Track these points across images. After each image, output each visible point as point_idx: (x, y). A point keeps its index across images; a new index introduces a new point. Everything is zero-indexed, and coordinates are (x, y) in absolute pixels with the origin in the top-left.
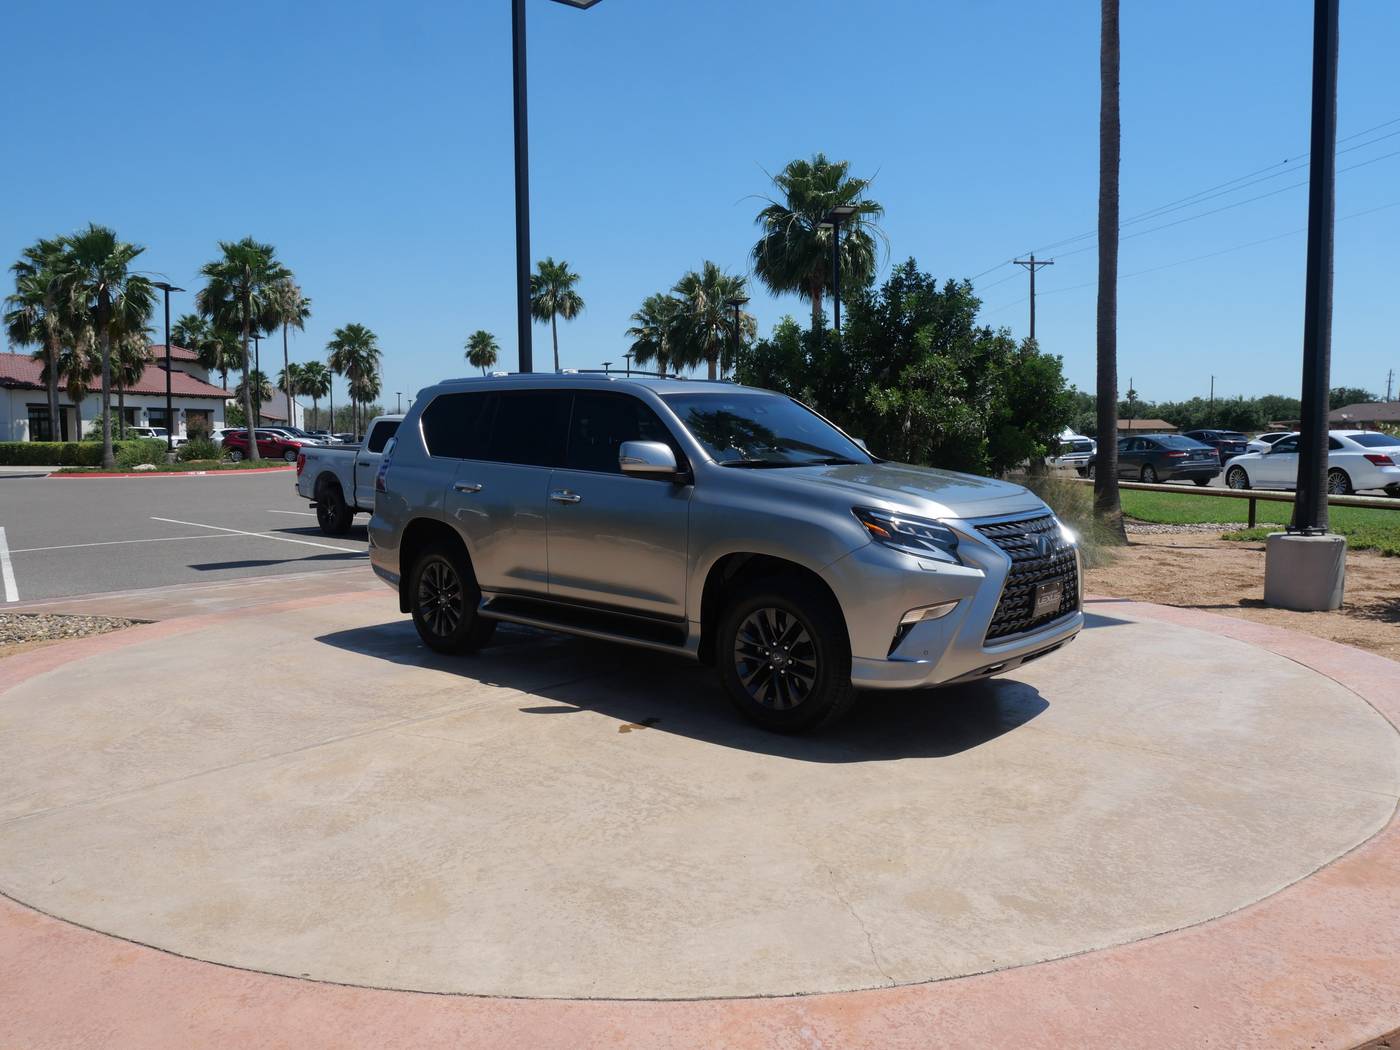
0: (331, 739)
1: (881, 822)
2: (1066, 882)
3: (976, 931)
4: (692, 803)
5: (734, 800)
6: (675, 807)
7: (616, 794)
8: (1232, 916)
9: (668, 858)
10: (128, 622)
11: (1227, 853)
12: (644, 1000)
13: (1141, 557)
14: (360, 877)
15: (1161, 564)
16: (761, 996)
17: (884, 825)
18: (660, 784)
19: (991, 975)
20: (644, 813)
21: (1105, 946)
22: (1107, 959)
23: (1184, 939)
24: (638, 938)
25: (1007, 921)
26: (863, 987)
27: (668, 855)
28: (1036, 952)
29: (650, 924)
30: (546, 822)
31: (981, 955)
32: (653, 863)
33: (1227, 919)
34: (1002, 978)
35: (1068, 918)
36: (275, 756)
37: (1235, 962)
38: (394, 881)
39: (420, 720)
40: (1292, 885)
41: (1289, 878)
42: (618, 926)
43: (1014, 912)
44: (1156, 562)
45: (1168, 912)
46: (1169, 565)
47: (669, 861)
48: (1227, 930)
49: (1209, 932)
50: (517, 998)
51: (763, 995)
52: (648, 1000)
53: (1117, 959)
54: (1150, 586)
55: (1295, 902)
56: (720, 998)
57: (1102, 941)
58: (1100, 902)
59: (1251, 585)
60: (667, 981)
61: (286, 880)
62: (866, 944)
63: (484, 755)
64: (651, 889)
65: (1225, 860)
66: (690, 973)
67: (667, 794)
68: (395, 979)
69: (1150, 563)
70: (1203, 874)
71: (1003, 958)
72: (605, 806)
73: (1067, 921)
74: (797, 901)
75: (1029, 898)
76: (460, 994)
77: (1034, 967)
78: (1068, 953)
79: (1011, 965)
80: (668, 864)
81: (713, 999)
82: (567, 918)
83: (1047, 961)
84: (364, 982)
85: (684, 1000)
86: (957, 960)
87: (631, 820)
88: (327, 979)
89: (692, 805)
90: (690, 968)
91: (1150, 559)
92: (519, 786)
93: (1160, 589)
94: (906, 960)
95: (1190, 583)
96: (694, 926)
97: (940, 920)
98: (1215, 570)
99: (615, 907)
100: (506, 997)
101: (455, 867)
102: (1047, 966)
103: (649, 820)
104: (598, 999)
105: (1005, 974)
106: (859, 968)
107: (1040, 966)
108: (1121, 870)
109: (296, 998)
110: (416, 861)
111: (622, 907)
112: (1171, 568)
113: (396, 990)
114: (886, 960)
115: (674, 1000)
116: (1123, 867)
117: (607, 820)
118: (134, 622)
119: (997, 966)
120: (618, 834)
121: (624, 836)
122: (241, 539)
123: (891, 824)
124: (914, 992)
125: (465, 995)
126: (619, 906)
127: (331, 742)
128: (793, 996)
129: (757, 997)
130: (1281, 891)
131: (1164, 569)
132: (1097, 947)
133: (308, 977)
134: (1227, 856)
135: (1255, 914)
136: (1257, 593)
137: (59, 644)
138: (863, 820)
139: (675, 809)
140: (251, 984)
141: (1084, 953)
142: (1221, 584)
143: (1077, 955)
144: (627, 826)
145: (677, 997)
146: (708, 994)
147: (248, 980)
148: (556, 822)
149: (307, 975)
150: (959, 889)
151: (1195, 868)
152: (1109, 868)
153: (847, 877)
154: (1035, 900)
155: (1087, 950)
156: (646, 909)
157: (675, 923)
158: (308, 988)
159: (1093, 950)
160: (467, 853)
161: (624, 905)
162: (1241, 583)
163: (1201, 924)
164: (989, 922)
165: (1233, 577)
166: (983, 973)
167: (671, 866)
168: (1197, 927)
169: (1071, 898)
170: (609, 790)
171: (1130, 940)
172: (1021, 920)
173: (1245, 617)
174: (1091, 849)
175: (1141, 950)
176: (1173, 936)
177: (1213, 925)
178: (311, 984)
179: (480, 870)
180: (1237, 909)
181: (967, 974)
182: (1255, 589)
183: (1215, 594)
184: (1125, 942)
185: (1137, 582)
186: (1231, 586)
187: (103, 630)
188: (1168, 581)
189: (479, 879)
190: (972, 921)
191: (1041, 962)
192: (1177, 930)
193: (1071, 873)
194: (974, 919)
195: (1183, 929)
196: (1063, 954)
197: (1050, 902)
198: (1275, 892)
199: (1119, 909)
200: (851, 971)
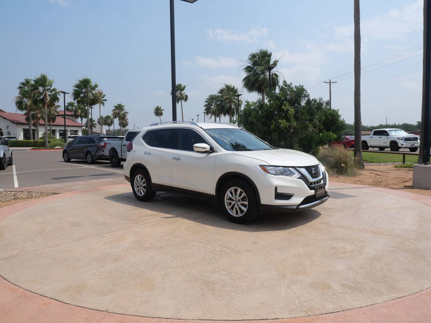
0: (114, 231)
1: (298, 258)
2: (364, 279)
3: (335, 296)
4: (233, 252)
5: (248, 251)
7: (208, 249)
8: (423, 291)
9: (227, 270)
10: (51, 194)
11: (418, 269)
12: (223, 320)
13: (370, 173)
14: (124, 276)
15: (377, 175)
16: (263, 319)
17: (298, 259)
18: (222, 245)
19: (343, 312)
20: (218, 255)
21: (381, 302)
22: (382, 307)
23: (408, 299)
24: (219, 298)
25: (345, 293)
26: (298, 316)
28: (357, 304)
29: (223, 293)
30: (186, 258)
31: (338, 305)
32: (222, 272)
33: (422, 293)
34: (346, 313)
35: (366, 292)
36: (97, 236)
38: (136, 278)
39: (143, 224)
42: (212, 294)
43: (347, 290)
44: (375, 174)
45: (400, 290)
46: (379, 175)
47: (227, 271)
48: (422, 296)
49: (416, 297)
50: (179, 319)
51: (264, 319)
52: (224, 320)
53: (386, 307)
54: (374, 182)
56: (249, 320)
57: (379, 300)
58: (376, 286)
59: (407, 181)
60: (230, 313)
61: (100, 277)
62: (297, 301)
63: (164, 236)
64: (222, 281)
65: (417, 271)
66: (238, 311)
67: (225, 249)
68: (137, 312)
69: (373, 175)
70: (410, 276)
71: (346, 306)
72: (205, 253)
73: (366, 293)
74: (272, 286)
75: (352, 285)
76: (159, 318)
77: (357, 309)
78: (368, 304)
79: (349, 308)
80: (227, 272)
81: (247, 320)
82: (194, 291)
83: (361, 307)
84: (127, 313)
85: (237, 320)
86: (330, 307)
87: (214, 257)
88: (114, 312)
89: (234, 253)
90: (238, 309)
91: (373, 173)
92: (176, 246)
93: (378, 183)
94: (312, 307)
95: (387, 181)
96: (238, 294)
97: (322, 292)
98: (395, 177)
99: (211, 287)
100: (175, 319)
101: (156, 273)
102: (362, 309)
103: (220, 257)
104: (207, 320)
105: (347, 312)
106: (296, 309)
107: (359, 309)
109: (104, 318)
110: (143, 271)
111: (213, 287)
112: (380, 176)
113: (137, 316)
114: (305, 307)
115: (233, 320)
116: (382, 274)
117: (206, 257)
118: (53, 194)
119: (344, 309)
120: (210, 262)
121: (212, 263)
122: (87, 168)
123: (301, 259)
124: (316, 318)
125: (161, 318)
126: (212, 287)
127: (115, 231)
128: (274, 319)
129: (261, 320)
131: (378, 176)
132: (378, 302)
133: (108, 311)
134: (417, 270)
136: (410, 184)
137: (30, 200)
138: (291, 258)
139: (228, 254)
140: (89, 313)
141: (374, 304)
142: (397, 181)
143: (371, 305)
144: (213, 259)
145: (234, 319)
146: (245, 318)
147: (88, 312)
148: (189, 258)
150: (327, 281)
151: (407, 274)
152: (377, 274)
153: (288, 277)
154: (354, 285)
155: (375, 303)
156: (221, 288)
157: (232, 293)
158: (108, 315)
159: (377, 303)
160: (160, 268)
161: (213, 286)
162: (403, 181)
163: (413, 294)
164: (339, 293)
165: (401, 179)
166: (339, 311)
167: (228, 273)
168: (412, 295)
169: (366, 285)
170: (206, 247)
171: (389, 300)
172: (350, 292)
173: (407, 191)
174: (370, 268)
175: (393, 303)
176: (404, 298)
177: (417, 294)
178: (109, 313)
179: (165, 274)
180: (425, 289)
181: (334, 312)
182: (408, 182)
183: (396, 184)
184: (387, 300)
185: (370, 181)
186: (401, 182)
187: (44, 196)
188: (380, 180)
189: (164, 277)
190: (333, 293)
191: (359, 308)
192: (405, 296)
193: (364, 276)
194: (333, 292)
195: (407, 296)
196: (366, 305)
197: (359, 286)
199: (383, 289)
200: (293, 310)
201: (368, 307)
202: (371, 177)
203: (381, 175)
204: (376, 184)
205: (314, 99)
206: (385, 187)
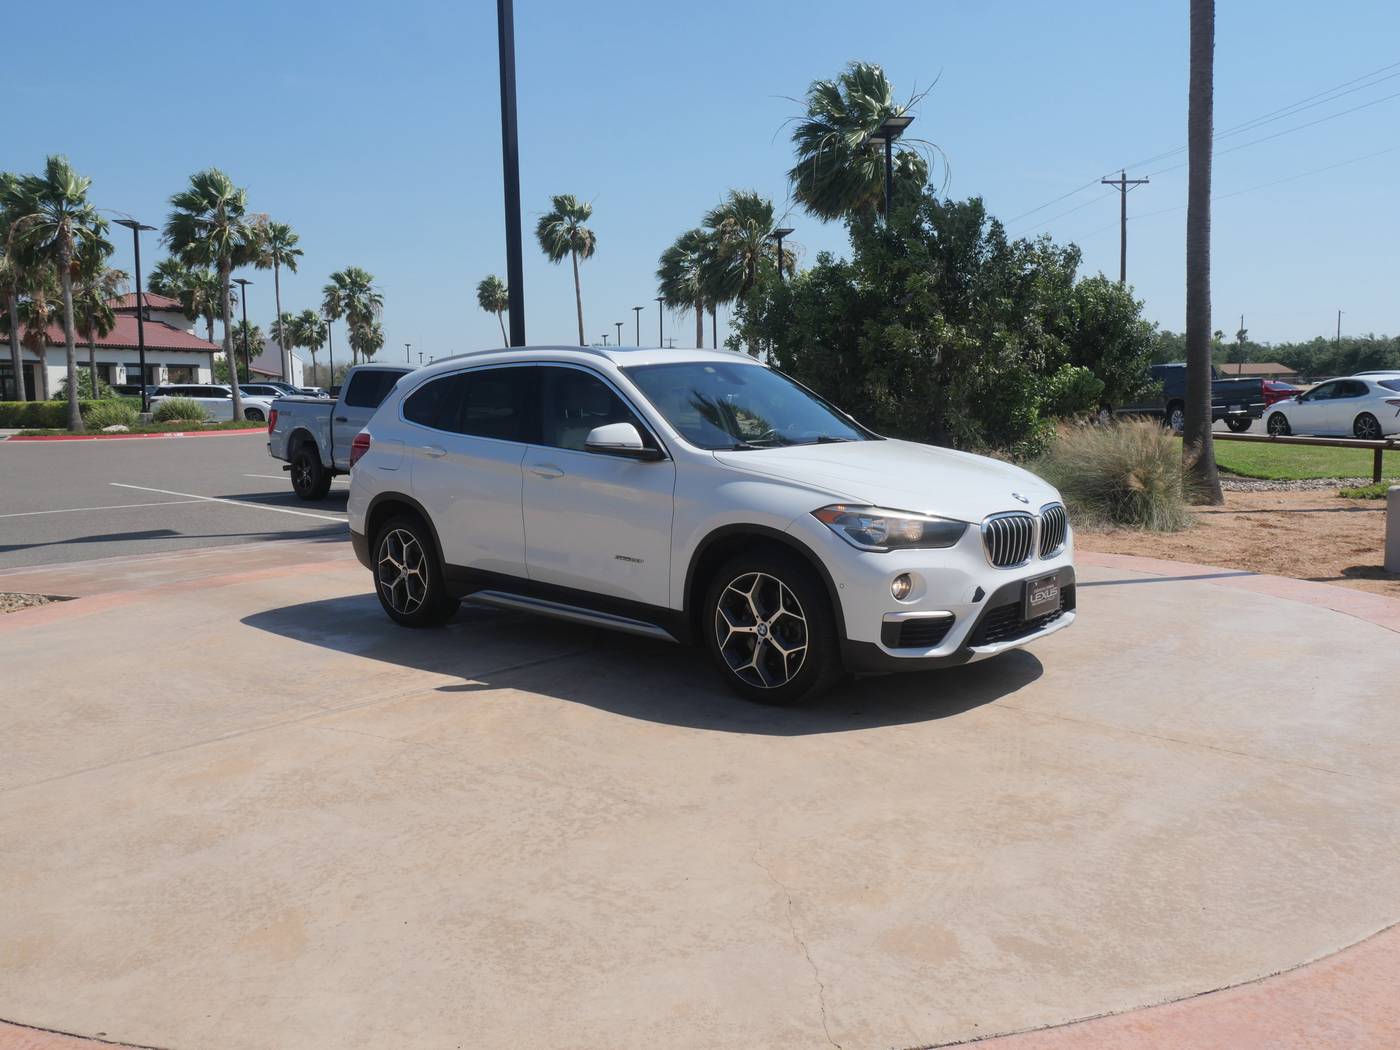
0: (228, 734)
1: (866, 837)
2: (1089, 919)
3: (961, 984)
4: (637, 812)
5: (691, 808)
6: (616, 816)
7: (549, 800)
8: (1304, 971)
9: (592, 882)
10: (44, 599)
11: (1305, 884)
13: (1239, 518)
14: (208, 905)
15: (1261, 525)
17: (868, 841)
18: (605, 788)
19: (974, 1044)
20: (577, 825)
21: (1129, 1007)
22: (1127, 1027)
23: (1235, 1001)
24: (531, 987)
25: (1004, 971)
27: (593, 878)
28: (1034, 1015)
29: (549, 969)
30: (455, 836)
31: (963, 1018)
32: (573, 888)
33: (1293, 976)
35: (1084, 968)
36: (156, 754)
37: (1301, 1036)
38: (248, 911)
39: (340, 710)
40: (1388, 928)
41: (1385, 919)
42: (509, 970)
43: (1015, 959)
44: (1256, 523)
45: (1217, 963)
46: (1270, 526)
47: (592, 886)
48: (1294, 989)
49: (1270, 992)
53: (1142, 1027)
54: (1245, 551)
55: (1390, 952)
57: (1125, 1001)
58: (1129, 947)
59: (1370, 550)
62: (816, 999)
63: (404, 752)
64: (561, 922)
65: (1300, 893)
67: (610, 801)
69: (1248, 524)
70: (1270, 911)
71: (990, 1022)
72: (532, 815)
73: (1082, 972)
74: (740, 940)
75: (1038, 939)
77: (1030, 1036)
78: (1078, 1017)
79: (999, 1031)
80: (591, 890)
82: (447, 959)
83: (1048, 1027)
87: (560, 833)
89: (637, 815)
90: (585, 1028)
91: (1249, 519)
92: (434, 790)
93: (1257, 555)
94: (864, 1023)
95: (1294, 547)
96: (603, 971)
97: (917, 968)
98: (1327, 532)
99: (511, 946)
102: (1046, 1034)
103: (581, 833)
106: (802, 1032)
107: (1039, 1034)
108: (1163, 904)
110: (284, 885)
111: (520, 946)
112: (1273, 531)
114: (838, 1023)
116: (1166, 900)
117: (530, 833)
118: (52, 599)
119: (981, 1033)
120: (537, 851)
121: (545, 854)
123: (878, 841)
126: (516, 944)
127: (228, 737)
130: (1374, 936)
131: (1265, 532)
132: (1118, 1009)
133: (104, 1037)
134: (1305, 888)
135: (1335, 968)
136: (1376, 559)
138: (843, 835)
139: (615, 819)
141: (1099, 1017)
142: (1332, 548)
143: (1090, 1019)
144: (552, 841)
147: (27, 1041)
148: (468, 834)
149: (104, 1034)
150: (948, 927)
151: (1261, 904)
152: (1147, 902)
153: (809, 909)
154: (1044, 943)
155: (1104, 1013)
156: (549, 949)
157: (581, 968)
159: (1111, 1014)
160: (350, 874)
161: (523, 943)
162: (1355, 547)
163: (1259, 981)
164: (981, 972)
165: (1348, 540)
166: (960, 1043)
167: (594, 892)
168: (1255, 985)
169: (1091, 941)
170: (541, 796)
171: (1162, 1001)
172: (1022, 970)
173: (1358, 587)
174: (1127, 876)
175: (1174, 1015)
176: (1221, 996)
177: (1276, 982)
179: (358, 897)
180: (1311, 960)
181: (941, 1043)
182: (1374, 554)
183: (1324, 560)
184: (1156, 1003)
185: (1229, 546)
186: (1347, 550)
187: (13, 608)
188: (1269, 545)
189: (353, 908)
190: (958, 970)
191: (1041, 1029)
192: (1228, 987)
193: (1096, 907)
194: (962, 968)
195: (1235, 986)
196: (1071, 1018)
197: (1064, 946)
198: (1363, 938)
199: (1153, 957)
200: (790, 1036)
201: (1075, 1029)
202: (1235, 533)
203: (1275, 527)
204: (1249, 561)
205: (1024, 240)
206: (1280, 570)
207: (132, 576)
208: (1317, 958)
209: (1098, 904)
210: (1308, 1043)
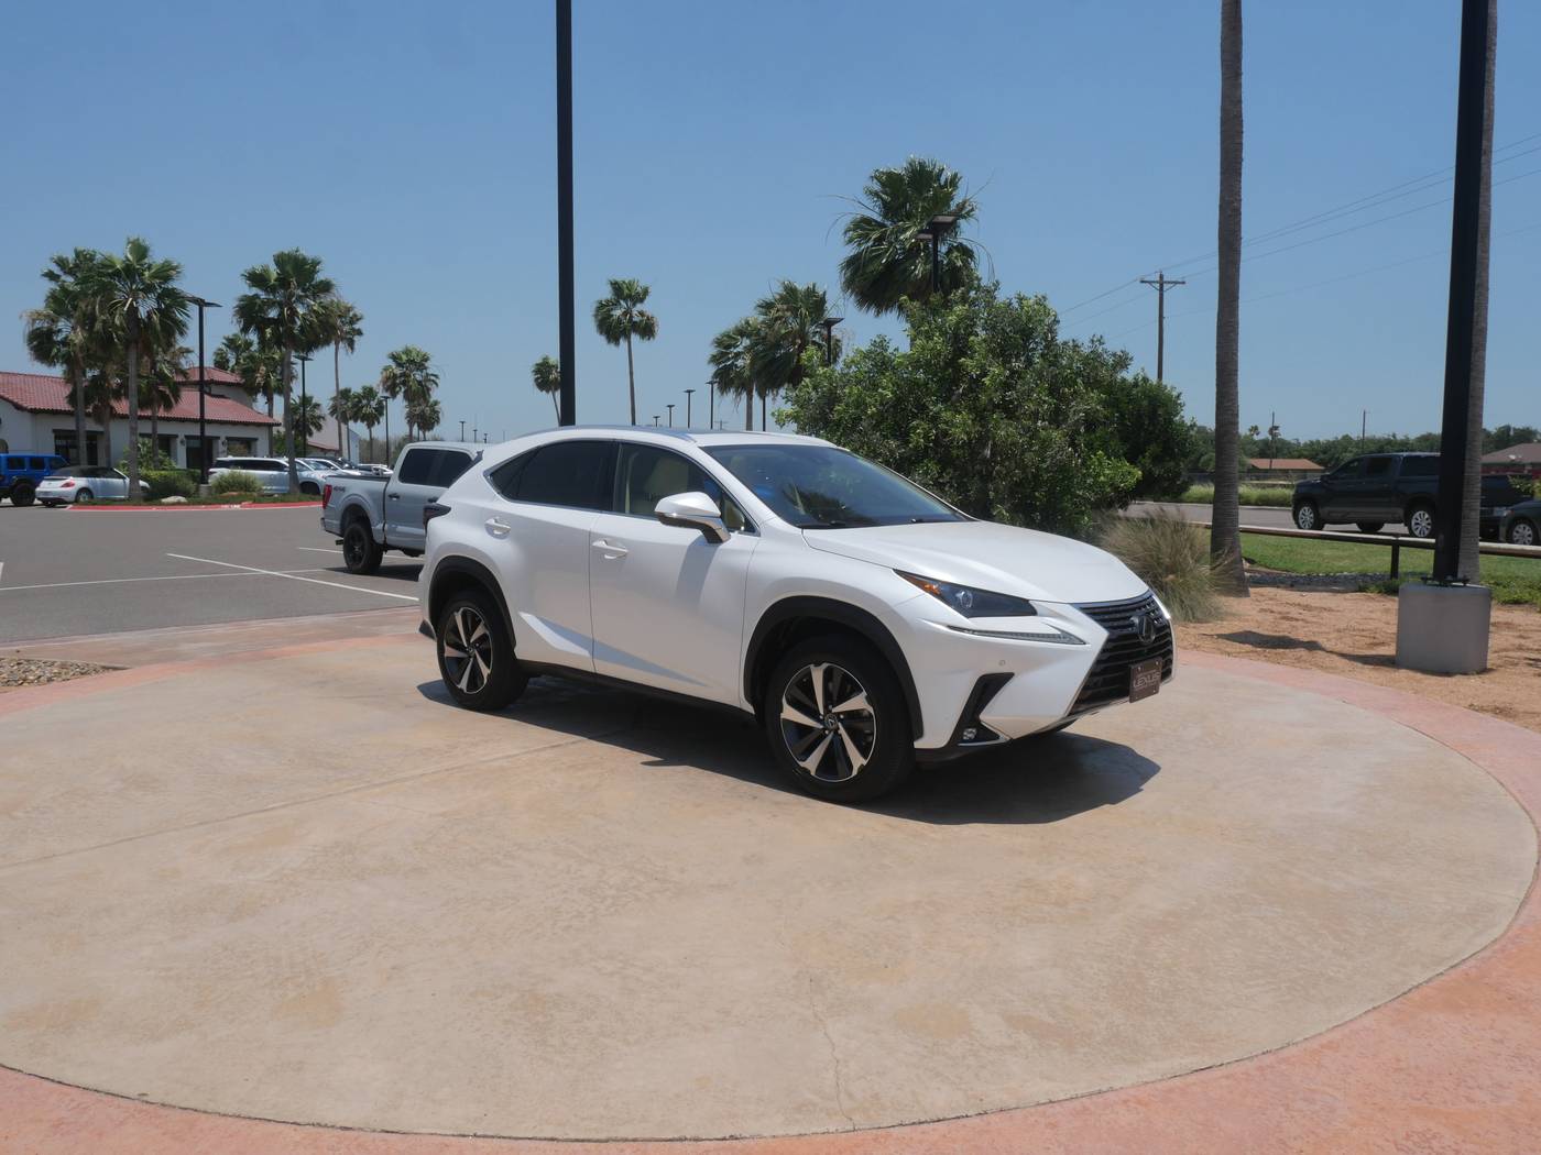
0: (271, 806)
1: (888, 918)
2: (1095, 999)
3: (971, 1060)
4: (667, 890)
5: (719, 887)
6: (647, 893)
7: (582, 877)
8: (1293, 1049)
9: (621, 958)
10: (99, 669)
11: (1302, 966)
12: (540, 1139)
13: (1262, 610)
14: (249, 973)
15: (1283, 618)
16: (686, 1139)
17: (890, 922)
18: (637, 866)
19: (978, 1119)
20: (609, 901)
21: (1129, 1083)
22: (1125, 1102)
23: (1227, 1077)
24: (557, 1058)
25: (1013, 1048)
26: (814, 1130)
27: (621, 953)
28: (1040, 1090)
29: (575, 1041)
30: (489, 910)
31: (970, 1093)
32: (602, 964)
33: (1285, 1053)
34: (989, 1123)
35: (1089, 1045)
36: (203, 824)
37: (1286, 1110)
38: (288, 979)
40: (1374, 1008)
41: (1372, 1000)
42: (537, 1042)
43: (1023, 1037)
44: (1279, 616)
45: (1213, 1041)
46: (1292, 619)
47: (621, 961)
48: (1283, 1067)
49: (1260, 1069)
50: (388, 1132)
51: (688, 1137)
52: (545, 1139)
53: (1139, 1102)
54: (1267, 643)
55: (1374, 1031)
56: (635, 1140)
57: (1126, 1077)
58: (1132, 1026)
59: (1384, 644)
60: (575, 1115)
61: (163, 974)
62: (831, 1074)
63: (443, 827)
64: (589, 996)
65: (1296, 975)
66: (606, 1106)
67: (642, 879)
69: (1270, 617)
70: (1266, 992)
71: (996, 1098)
72: (565, 892)
73: (1086, 1049)
74: (761, 1017)
75: (1046, 1018)
76: (319, 1125)
77: (1033, 1110)
78: (1080, 1092)
79: (1004, 1106)
80: (620, 965)
81: (626, 1140)
82: (478, 1030)
83: (1051, 1102)
84: (211, 1107)
85: (589, 1141)
86: (940, 1099)
87: (590, 909)
88: (168, 1100)
89: (668, 893)
90: (608, 1099)
91: (1272, 612)
92: (471, 865)
94: (876, 1096)
96: (628, 1044)
97: (930, 1045)
98: (1345, 626)
99: (540, 1018)
100: (374, 1131)
101: (365, 963)
102: (1050, 1110)
103: (612, 909)
104: (485, 1136)
105: (994, 1118)
106: (815, 1105)
107: (1040, 1108)
108: (1166, 985)
109: (121, 1123)
110: (322, 954)
111: (549, 1018)
112: (1294, 623)
113: (244, 1118)
114: (851, 1096)
115: (577, 1140)
116: (1170, 981)
117: (562, 909)
118: (106, 669)
119: (987, 1107)
120: (569, 927)
121: (576, 929)
122: (258, 578)
123: (899, 921)
124: (875, 1140)
125: (326, 1126)
126: (545, 1016)
127: (272, 809)
128: (724, 1139)
129: (680, 1140)
130: (1360, 1016)
131: (1286, 624)
132: (1117, 1085)
133: (145, 1098)
134: (1300, 970)
135: (1322, 1046)
136: (1388, 650)
137: (14, 692)
138: (866, 916)
139: (646, 897)
140: (73, 1104)
141: (1100, 1092)
142: (1349, 641)
143: (1091, 1094)
144: (584, 917)
145: (582, 1137)
146: (621, 1134)
147: (72, 1100)
148: (502, 909)
149: (145, 1095)
150: (962, 1005)
151: (1258, 985)
152: (1152, 983)
153: (829, 987)
154: (1050, 1020)
155: (1104, 1088)
156: (576, 1022)
157: (607, 1041)
158: (141, 1111)
159: (1111, 1089)
160: (386, 945)
161: (552, 1015)
162: (1372, 641)
163: (1252, 1058)
164: (990, 1049)
165: (1364, 633)
166: (967, 1117)
167: (621, 968)
168: (1247, 1062)
169: (1097, 1020)
170: (575, 873)
171: (1159, 1077)
172: (1030, 1047)
174: (1134, 957)
175: (1171, 1091)
176: (1217, 1073)
177: (1268, 1060)
178: (146, 1107)
179: (394, 968)
180: (1301, 1039)
181: (948, 1117)
182: (1386, 646)
184: (1153, 1079)
186: (1363, 644)
187: (70, 676)
189: (389, 978)
190: (968, 1047)
191: (1044, 1104)
192: (1222, 1065)
193: (1103, 987)
194: (972, 1044)
195: (1228, 1063)
196: (1073, 1093)
197: (1071, 1025)
198: (1351, 1018)
199: (1154, 1035)
200: (804, 1109)
201: (1077, 1104)
203: (1297, 620)
204: (1270, 653)
207: (185, 647)
208: (1307, 1036)
209: (1105, 984)
210: (1292, 1117)
